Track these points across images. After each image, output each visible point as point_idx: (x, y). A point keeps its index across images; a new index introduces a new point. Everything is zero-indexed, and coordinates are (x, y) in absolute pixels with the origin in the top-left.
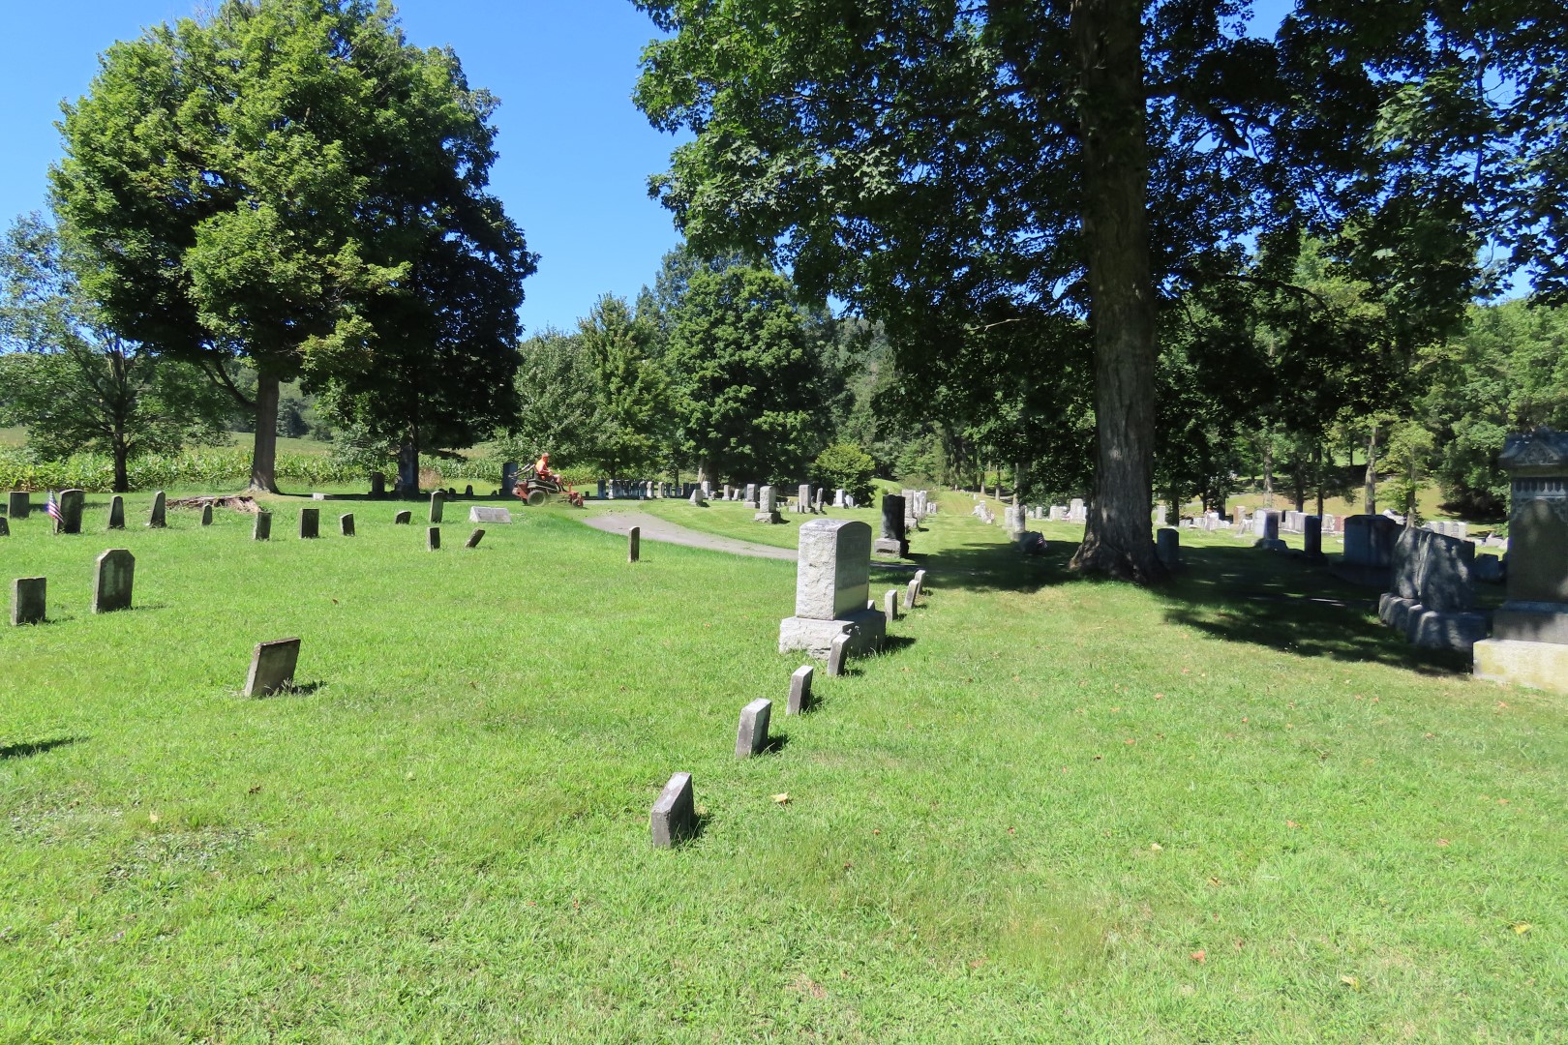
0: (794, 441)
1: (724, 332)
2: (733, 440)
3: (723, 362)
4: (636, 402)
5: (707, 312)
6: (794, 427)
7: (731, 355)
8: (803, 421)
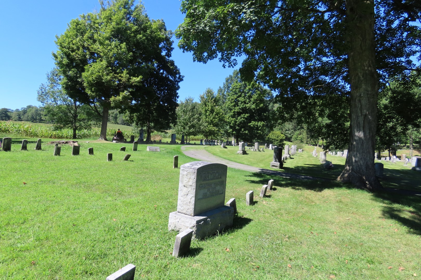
0: (260, 130)
1: (241, 99)
2: (243, 129)
3: (240, 107)
4: (214, 118)
5: (237, 94)
6: (260, 126)
7: (243, 105)
8: (263, 124)
